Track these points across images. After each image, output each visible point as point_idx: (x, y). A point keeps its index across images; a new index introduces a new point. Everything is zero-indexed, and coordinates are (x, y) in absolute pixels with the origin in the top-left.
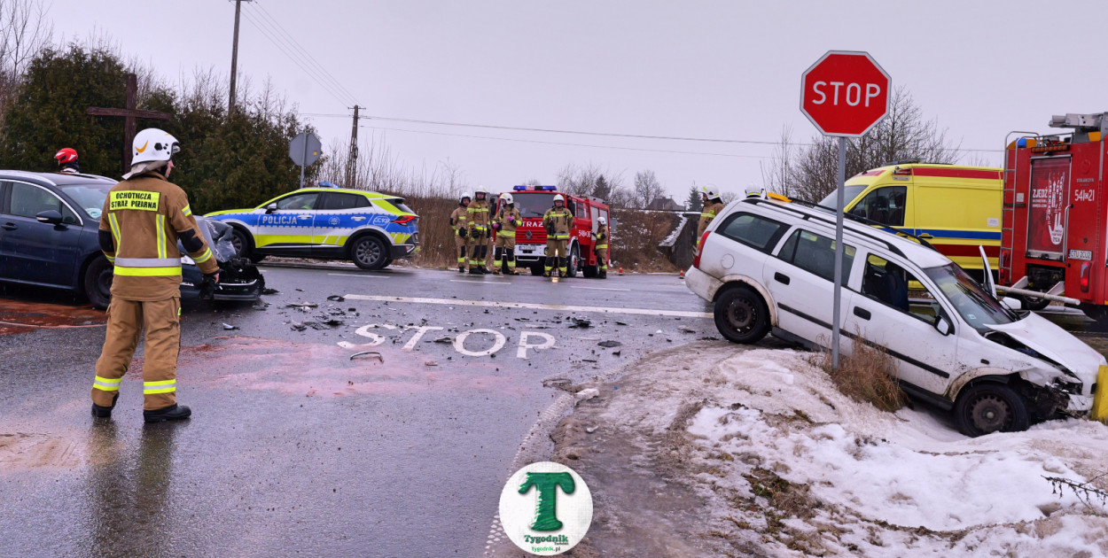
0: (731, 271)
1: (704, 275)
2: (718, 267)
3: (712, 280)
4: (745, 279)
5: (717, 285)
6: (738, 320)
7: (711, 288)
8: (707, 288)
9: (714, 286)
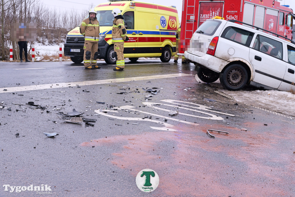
0: (233, 56)
1: (218, 59)
2: (226, 54)
3: (222, 61)
4: (241, 60)
5: (226, 63)
6: (234, 80)
7: (222, 65)
8: (220, 65)
9: (223, 64)
